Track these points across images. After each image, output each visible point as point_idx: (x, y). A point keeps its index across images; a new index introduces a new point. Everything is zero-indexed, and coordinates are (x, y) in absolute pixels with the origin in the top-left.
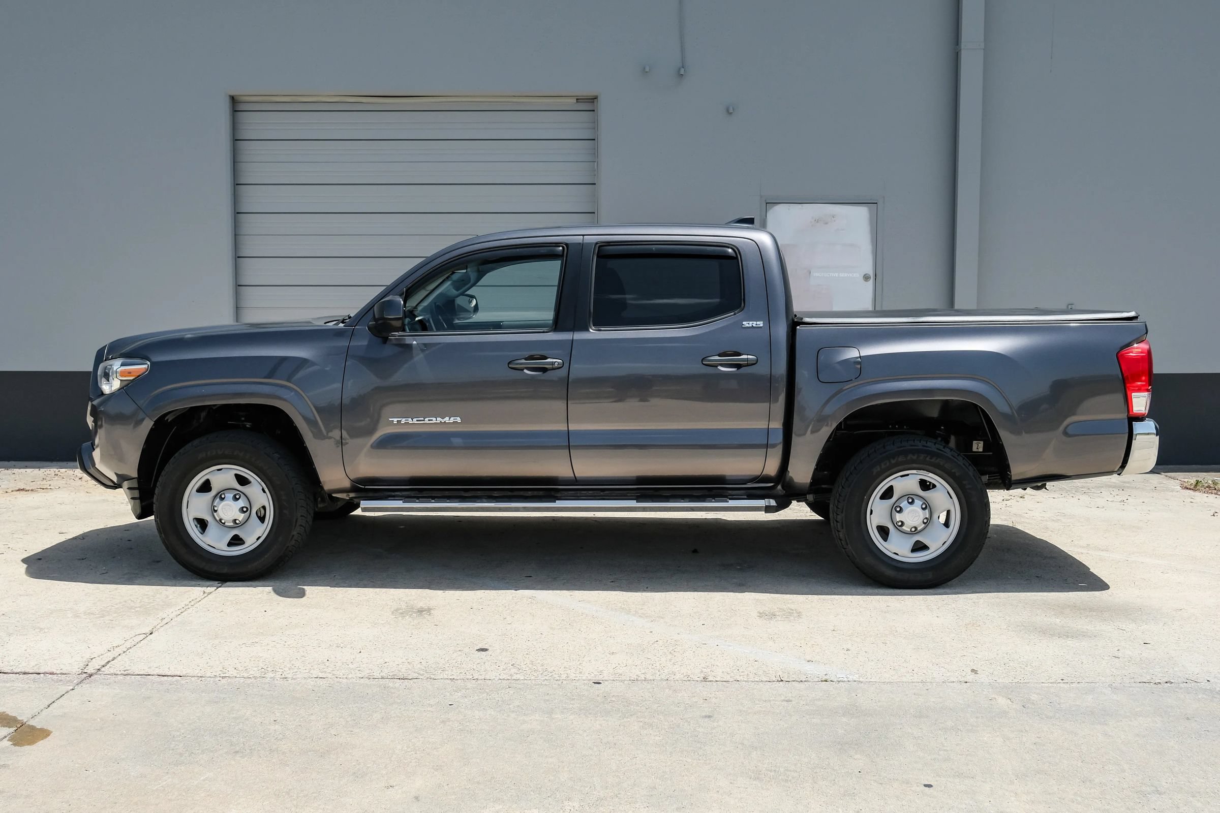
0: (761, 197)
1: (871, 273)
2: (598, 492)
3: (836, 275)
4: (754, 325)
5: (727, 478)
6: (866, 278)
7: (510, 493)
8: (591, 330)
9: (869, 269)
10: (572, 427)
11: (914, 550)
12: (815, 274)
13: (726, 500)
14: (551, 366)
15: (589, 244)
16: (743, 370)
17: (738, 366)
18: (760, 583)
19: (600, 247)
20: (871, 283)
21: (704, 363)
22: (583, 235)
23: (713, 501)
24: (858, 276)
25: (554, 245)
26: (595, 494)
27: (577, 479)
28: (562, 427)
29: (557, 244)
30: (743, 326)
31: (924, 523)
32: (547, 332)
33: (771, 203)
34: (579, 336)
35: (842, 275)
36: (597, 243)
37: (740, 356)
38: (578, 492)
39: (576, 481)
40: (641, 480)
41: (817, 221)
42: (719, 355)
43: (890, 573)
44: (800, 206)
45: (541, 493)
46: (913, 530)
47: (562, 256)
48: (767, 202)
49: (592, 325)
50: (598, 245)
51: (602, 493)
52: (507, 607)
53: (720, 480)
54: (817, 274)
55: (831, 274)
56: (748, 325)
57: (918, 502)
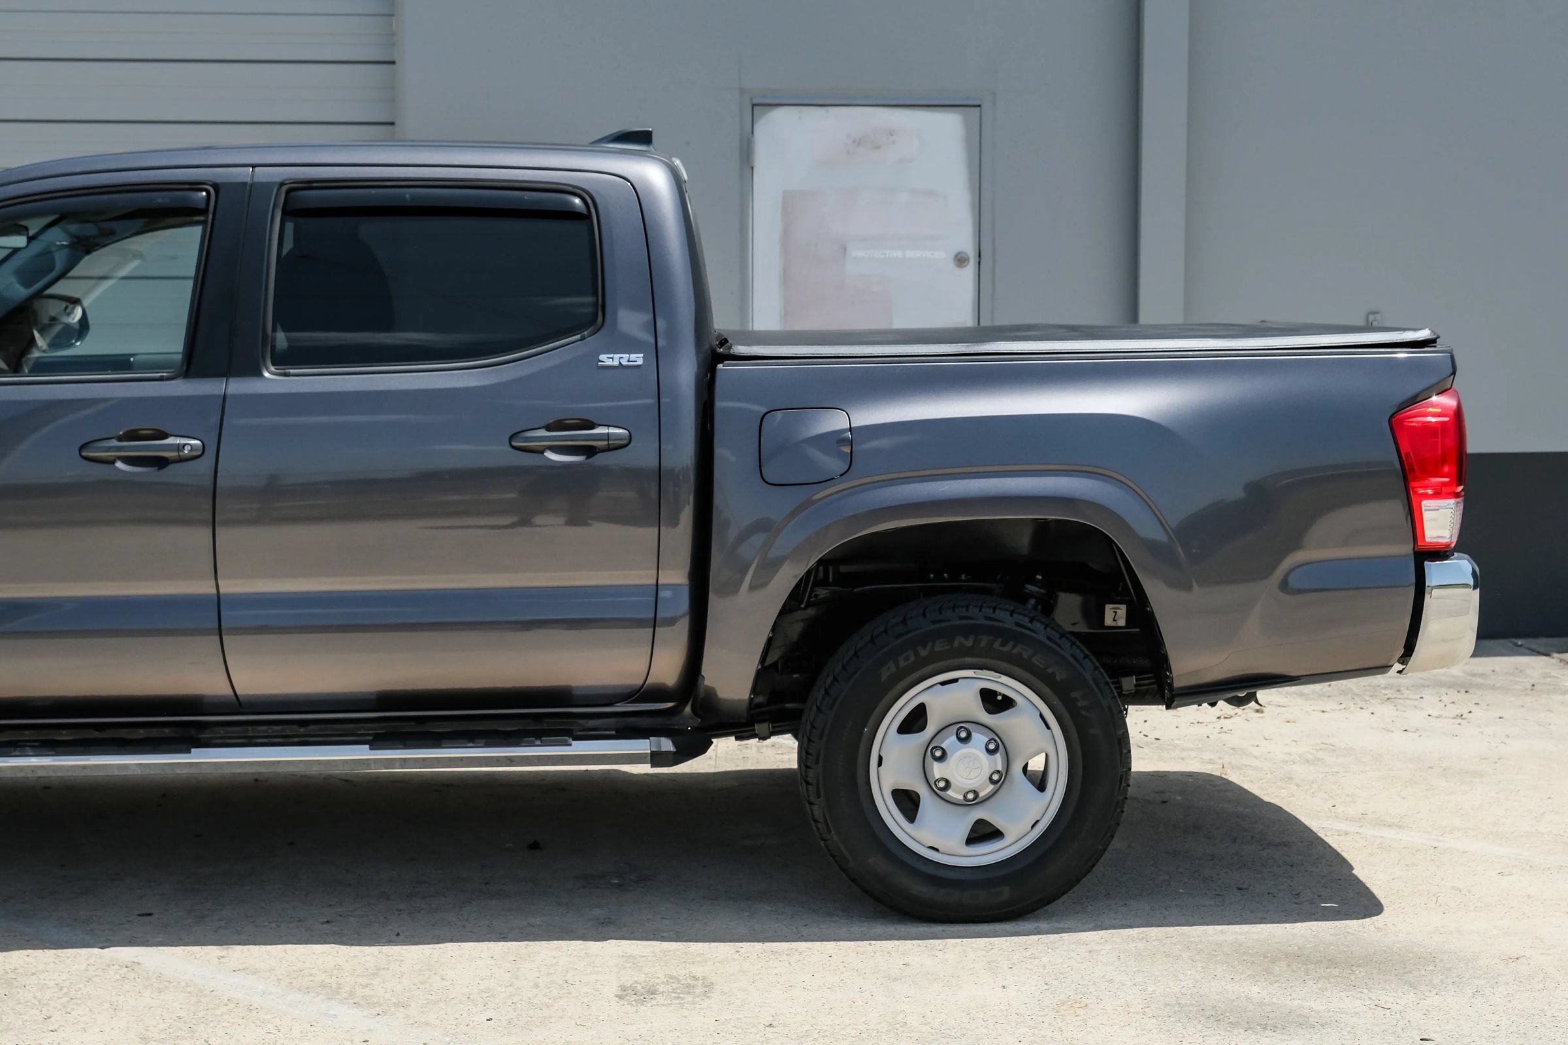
0: (742, 91)
1: (970, 250)
2: (295, 727)
3: (898, 254)
4: (624, 363)
5: (574, 692)
6: (960, 260)
7: (96, 734)
8: (266, 374)
9: (965, 242)
10: (228, 587)
11: (972, 840)
12: (857, 253)
13: (566, 741)
14: (176, 454)
15: (266, 186)
16: (600, 460)
17: (589, 451)
18: (650, 916)
19: (288, 192)
20: (969, 271)
21: (514, 444)
22: (254, 166)
23: (538, 742)
24: (943, 256)
25: (187, 186)
26: (288, 733)
27: (241, 699)
28: (205, 588)
29: (195, 186)
30: (600, 363)
31: (992, 781)
32: (168, 379)
33: (760, 105)
34: (238, 386)
35: (910, 254)
36: (282, 184)
37: (593, 428)
38: (250, 728)
39: (238, 704)
40: (388, 700)
41: (858, 143)
42: (548, 428)
43: (919, 889)
44: (822, 110)
45: (167, 732)
46: (970, 796)
47: (204, 212)
48: (756, 101)
49: (269, 363)
50: (285, 188)
51: (302, 730)
52: (65, 990)
53: (558, 696)
54: (860, 253)
55: (887, 252)
56: (609, 363)
57: (980, 739)
